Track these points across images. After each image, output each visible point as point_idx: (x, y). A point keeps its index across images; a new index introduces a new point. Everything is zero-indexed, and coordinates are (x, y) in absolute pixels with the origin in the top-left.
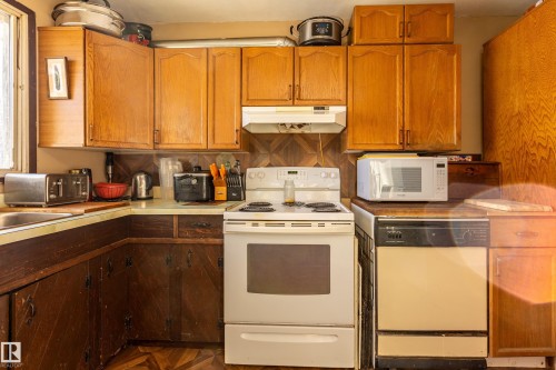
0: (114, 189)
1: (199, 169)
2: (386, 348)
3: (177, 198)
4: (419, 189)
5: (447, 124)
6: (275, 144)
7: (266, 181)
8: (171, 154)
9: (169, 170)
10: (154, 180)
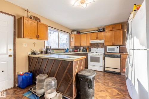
0: (76, 51)
1: (85, 48)
2: (106, 69)
3: (83, 52)
4: (114, 51)
5: (120, 42)
6: (95, 45)
7: (93, 50)
8: (82, 46)
9: (82, 48)
10: (80, 49)
